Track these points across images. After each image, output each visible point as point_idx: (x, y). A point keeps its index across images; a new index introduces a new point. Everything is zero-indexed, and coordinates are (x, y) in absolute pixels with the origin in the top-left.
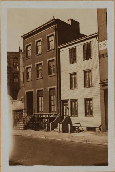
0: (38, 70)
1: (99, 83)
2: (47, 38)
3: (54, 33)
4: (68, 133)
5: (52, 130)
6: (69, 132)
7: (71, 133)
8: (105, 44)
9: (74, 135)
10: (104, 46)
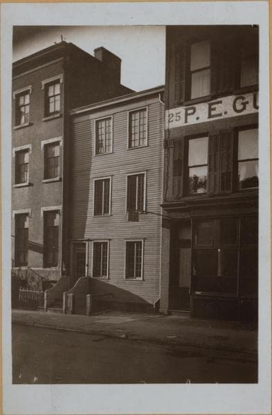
0: (20, 163)
1: (161, 205)
2: (43, 88)
3: (61, 77)
4: (85, 315)
5: (47, 306)
6: (88, 313)
7: (91, 314)
8: (179, 117)
9: (98, 319)
10: (176, 120)
